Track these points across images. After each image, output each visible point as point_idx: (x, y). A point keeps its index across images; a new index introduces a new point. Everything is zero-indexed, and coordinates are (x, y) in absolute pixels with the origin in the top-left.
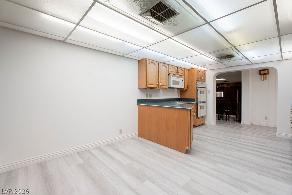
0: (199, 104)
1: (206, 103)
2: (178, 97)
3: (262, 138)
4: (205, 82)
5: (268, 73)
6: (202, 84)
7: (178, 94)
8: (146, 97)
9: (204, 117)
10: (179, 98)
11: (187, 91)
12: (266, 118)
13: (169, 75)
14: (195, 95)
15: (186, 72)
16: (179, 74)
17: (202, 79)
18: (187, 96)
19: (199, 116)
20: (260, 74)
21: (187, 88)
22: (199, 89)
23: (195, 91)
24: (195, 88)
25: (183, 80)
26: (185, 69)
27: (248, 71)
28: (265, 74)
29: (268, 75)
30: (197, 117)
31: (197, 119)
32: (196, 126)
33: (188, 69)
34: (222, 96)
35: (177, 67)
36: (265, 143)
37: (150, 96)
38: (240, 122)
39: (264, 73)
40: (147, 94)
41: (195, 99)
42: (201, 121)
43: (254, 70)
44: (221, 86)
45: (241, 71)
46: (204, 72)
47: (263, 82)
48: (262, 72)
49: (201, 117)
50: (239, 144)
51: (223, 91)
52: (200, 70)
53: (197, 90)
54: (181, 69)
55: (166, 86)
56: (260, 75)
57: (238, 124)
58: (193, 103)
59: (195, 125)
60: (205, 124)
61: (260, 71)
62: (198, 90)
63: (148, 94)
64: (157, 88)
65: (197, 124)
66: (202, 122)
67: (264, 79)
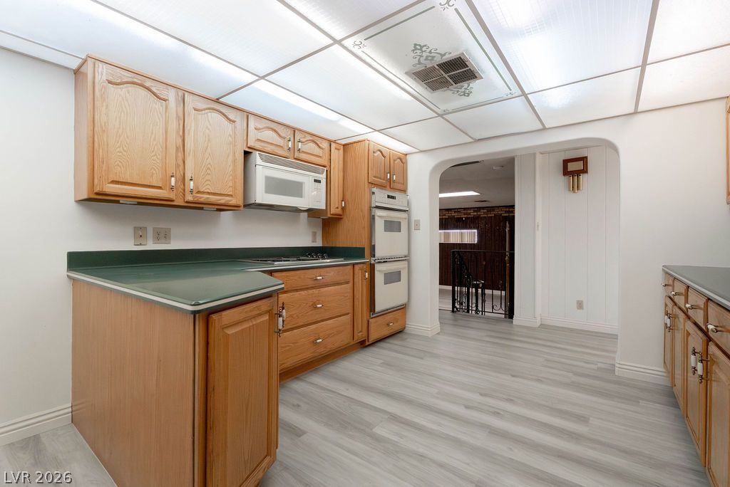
0: (378, 267)
1: (409, 261)
2: (314, 241)
4: (404, 191)
5: (585, 171)
6: (393, 198)
7: (314, 232)
8: (132, 242)
9: (403, 308)
10: (319, 243)
12: (580, 305)
13: (252, 156)
14: (365, 234)
15: (337, 156)
16: (303, 156)
17: (394, 181)
18: (343, 239)
19: (378, 308)
20: (566, 172)
21: (339, 211)
22: (379, 213)
23: (366, 223)
24: (366, 209)
25: (317, 181)
26: (330, 142)
28: (578, 173)
29: (586, 175)
30: (371, 311)
31: (370, 320)
32: (367, 343)
33: (344, 145)
34: (474, 239)
35: (294, 130)
37: (162, 235)
39: (575, 168)
40: (140, 229)
41: (363, 249)
42: (388, 325)
44: (473, 214)
46: (403, 159)
47: (572, 196)
48: (572, 167)
49: (386, 312)
51: (477, 228)
52: (383, 150)
53: (373, 218)
54: (309, 137)
56: (564, 175)
57: (504, 326)
58: (353, 265)
59: (364, 341)
60: (407, 330)
61: (566, 162)
62: (374, 216)
63: (144, 229)
64: (172, 201)
65: (373, 337)
66: (395, 327)
67: (575, 187)
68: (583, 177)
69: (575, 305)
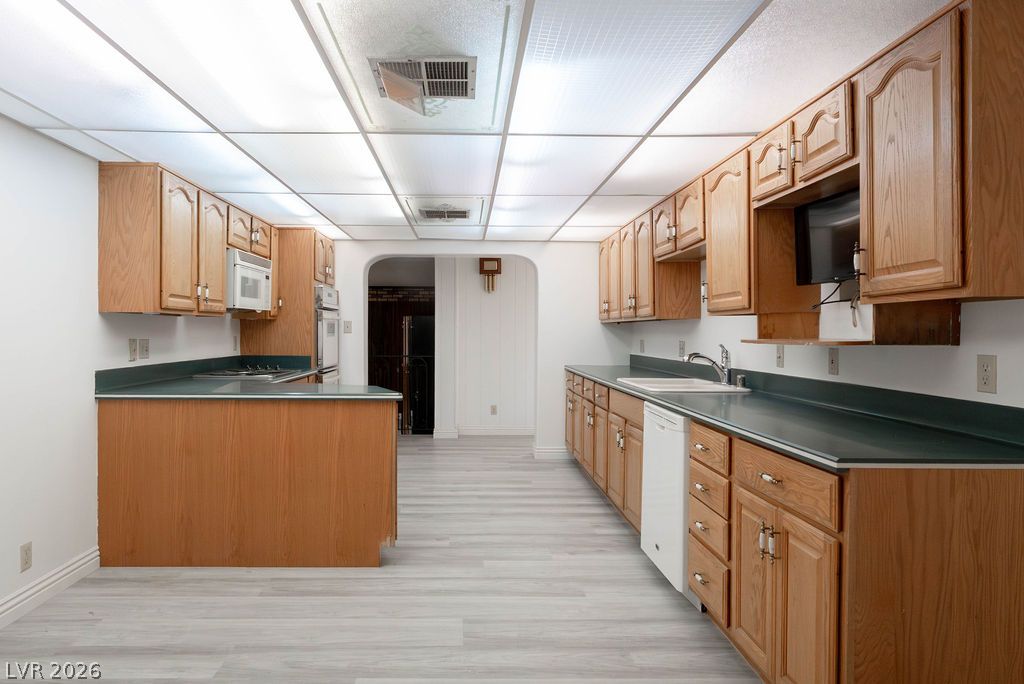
1: (338, 370)
3: (511, 469)
4: (333, 285)
5: (498, 271)
7: (235, 338)
8: (129, 358)
10: (238, 352)
11: (275, 324)
12: (494, 410)
14: (311, 339)
16: (257, 249)
17: (330, 275)
20: (482, 271)
21: (272, 311)
22: (325, 314)
23: (312, 325)
24: (312, 312)
25: (268, 278)
27: (452, 260)
28: (492, 273)
29: (499, 275)
35: (253, 218)
36: (529, 482)
37: (145, 349)
38: (432, 433)
39: (489, 269)
40: (132, 342)
41: (309, 358)
43: (464, 259)
45: (433, 259)
46: (331, 247)
47: (486, 296)
48: (488, 266)
50: (479, 497)
55: (220, 305)
56: (480, 273)
58: (308, 377)
61: (482, 261)
62: (321, 318)
63: (134, 341)
67: (490, 287)
68: (497, 277)
69: (489, 411)
